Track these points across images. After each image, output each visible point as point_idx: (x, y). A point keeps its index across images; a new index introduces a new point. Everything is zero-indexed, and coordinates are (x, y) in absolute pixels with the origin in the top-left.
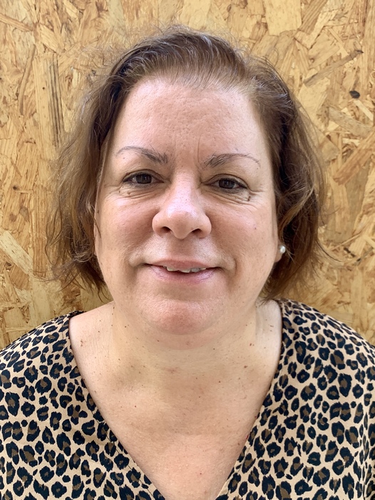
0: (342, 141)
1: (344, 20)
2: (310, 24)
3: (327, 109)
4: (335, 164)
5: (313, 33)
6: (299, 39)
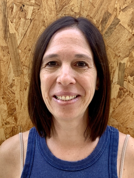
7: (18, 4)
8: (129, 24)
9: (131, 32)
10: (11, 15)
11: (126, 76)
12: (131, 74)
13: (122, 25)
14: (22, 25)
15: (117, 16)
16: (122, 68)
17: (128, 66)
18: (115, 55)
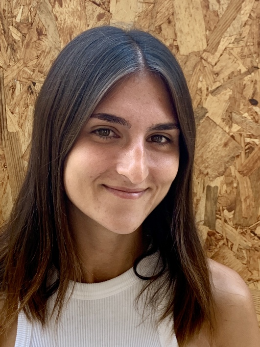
0: (244, 140)
1: (242, 43)
2: (214, 46)
3: (230, 114)
4: (239, 159)
5: (216, 53)
6: (205, 58)
7: (24, 80)
8: (224, 117)
9: (227, 131)
10: (11, 100)
11: (219, 211)
12: (229, 206)
13: (212, 119)
14: (30, 118)
15: (203, 102)
16: (212, 195)
17: (223, 192)
18: (199, 172)
